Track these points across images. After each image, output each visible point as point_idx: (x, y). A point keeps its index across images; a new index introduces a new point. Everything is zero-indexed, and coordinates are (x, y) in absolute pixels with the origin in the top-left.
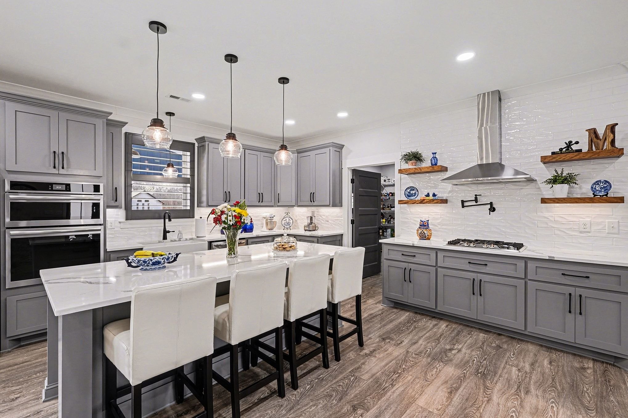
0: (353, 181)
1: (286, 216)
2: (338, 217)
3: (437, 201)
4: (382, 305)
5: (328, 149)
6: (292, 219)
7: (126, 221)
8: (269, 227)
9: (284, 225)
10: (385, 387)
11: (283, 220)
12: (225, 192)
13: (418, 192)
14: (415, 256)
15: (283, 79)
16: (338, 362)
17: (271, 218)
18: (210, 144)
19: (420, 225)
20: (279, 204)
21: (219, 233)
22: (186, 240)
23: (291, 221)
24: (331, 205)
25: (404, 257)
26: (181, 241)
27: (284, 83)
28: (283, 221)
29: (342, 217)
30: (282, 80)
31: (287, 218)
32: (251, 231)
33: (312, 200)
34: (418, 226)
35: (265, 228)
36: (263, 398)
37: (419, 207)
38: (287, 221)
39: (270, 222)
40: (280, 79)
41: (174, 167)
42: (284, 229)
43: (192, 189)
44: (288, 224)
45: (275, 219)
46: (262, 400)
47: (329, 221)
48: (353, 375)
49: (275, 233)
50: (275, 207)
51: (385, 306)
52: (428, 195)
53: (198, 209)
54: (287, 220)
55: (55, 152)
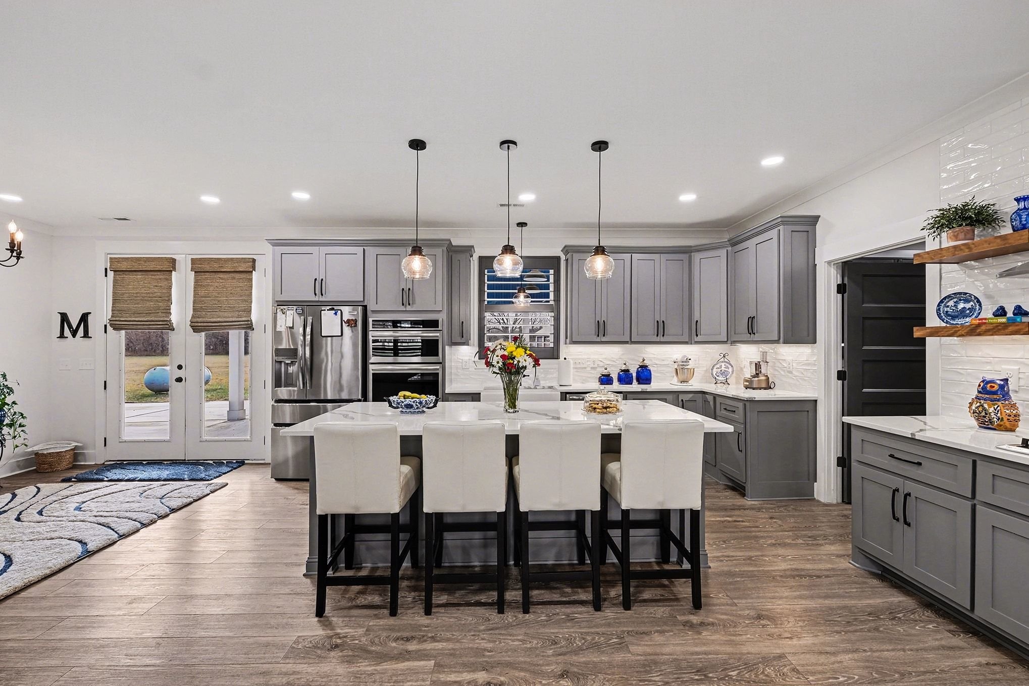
0: (841, 289)
1: (722, 360)
2: (809, 364)
3: (1017, 328)
4: (851, 561)
5: (775, 231)
6: (732, 366)
7: (479, 360)
8: (681, 377)
9: (716, 376)
10: (649, 678)
11: (715, 367)
12: (598, 321)
13: (980, 305)
14: (919, 464)
15: (598, 144)
16: (624, 611)
17: (683, 363)
18: (574, 255)
19: (979, 392)
20: (697, 339)
21: (596, 382)
22: (544, 388)
23: (730, 370)
24: (781, 340)
25: (893, 461)
26: (536, 389)
27: (600, 150)
28: (715, 370)
29: (815, 365)
30: (598, 146)
31: (723, 364)
32: (648, 382)
33: (751, 331)
34: (975, 393)
35: (675, 380)
36: (483, 603)
37: (992, 343)
38: (723, 368)
39: (682, 369)
40: (594, 144)
41: (526, 291)
42: (716, 383)
43: (557, 319)
44: (723, 373)
45: (691, 365)
46: (479, 604)
47: (794, 372)
48: (623, 637)
49: (690, 387)
50: (691, 344)
51: (855, 566)
52: (1001, 312)
53: (567, 347)
54: (723, 366)
55: (403, 289)
